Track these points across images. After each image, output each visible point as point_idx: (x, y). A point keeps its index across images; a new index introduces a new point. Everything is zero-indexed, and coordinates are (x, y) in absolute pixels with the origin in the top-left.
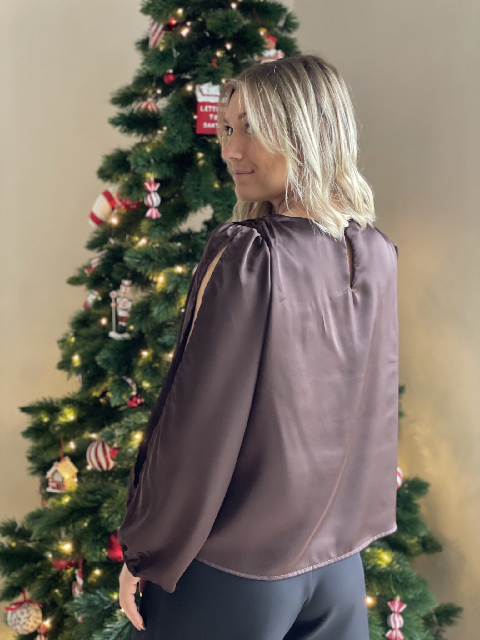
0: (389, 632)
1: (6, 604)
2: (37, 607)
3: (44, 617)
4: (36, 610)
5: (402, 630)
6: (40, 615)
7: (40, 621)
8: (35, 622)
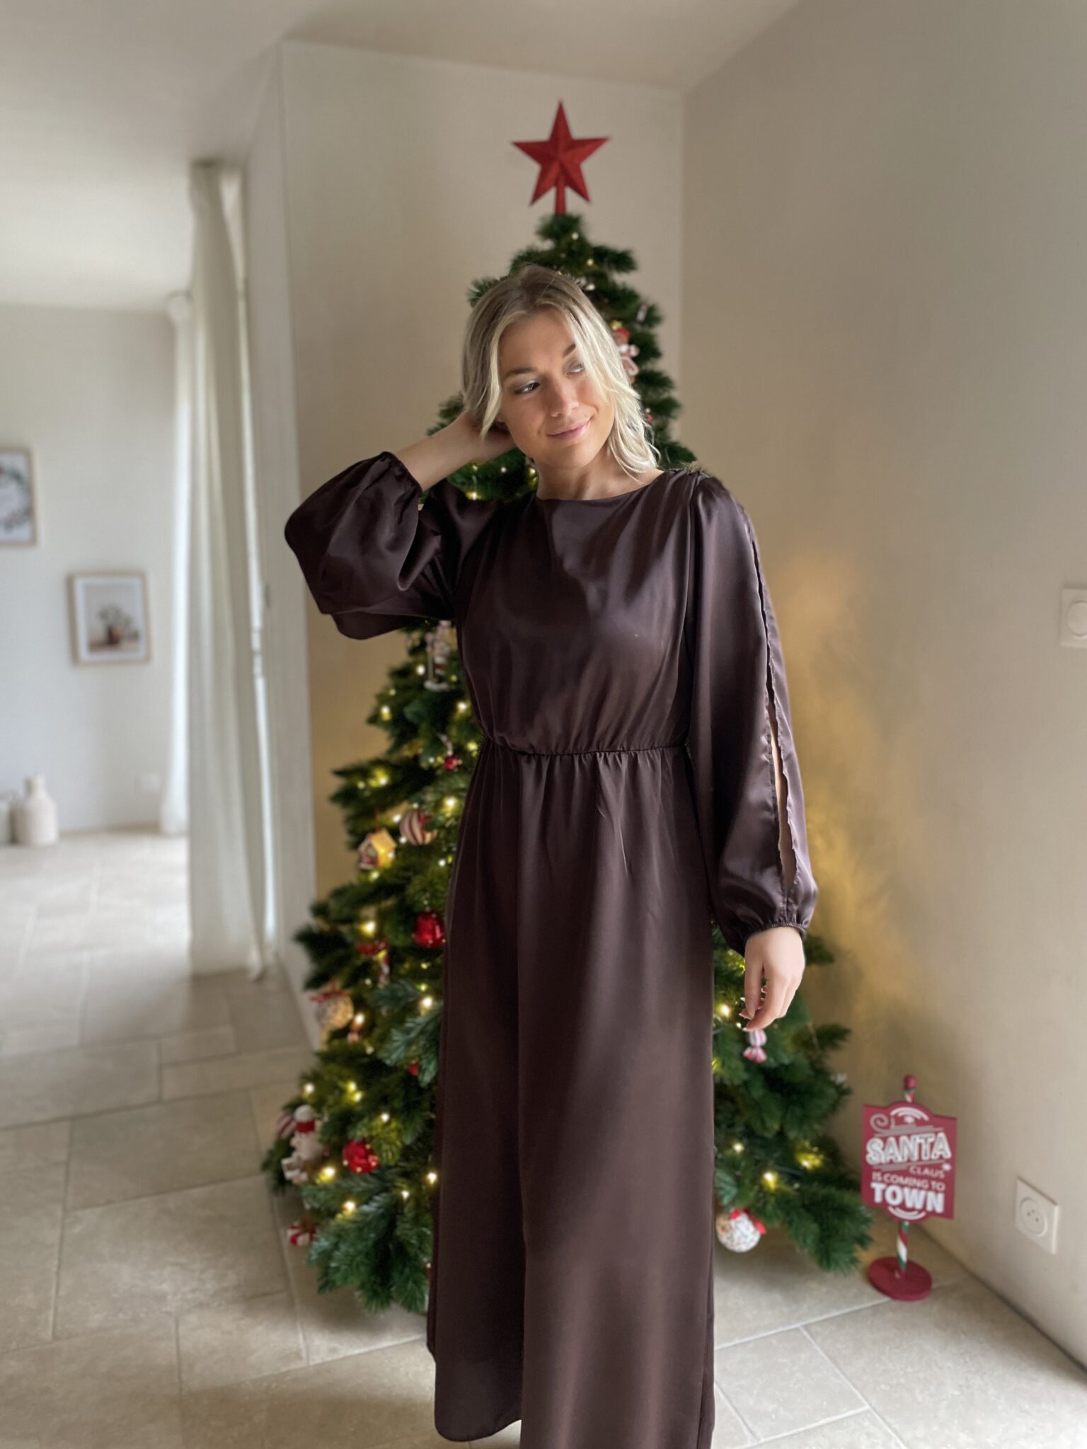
0: (747, 1052)
1: (312, 993)
2: (348, 1000)
3: (356, 1012)
4: (346, 1003)
5: (764, 1048)
6: (350, 1008)
7: (350, 1016)
8: (344, 1016)
